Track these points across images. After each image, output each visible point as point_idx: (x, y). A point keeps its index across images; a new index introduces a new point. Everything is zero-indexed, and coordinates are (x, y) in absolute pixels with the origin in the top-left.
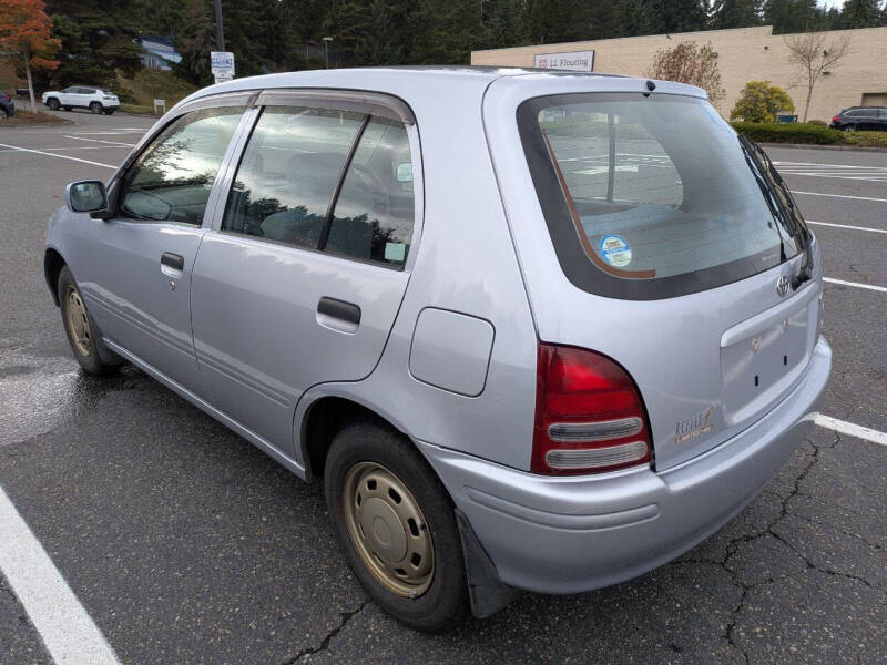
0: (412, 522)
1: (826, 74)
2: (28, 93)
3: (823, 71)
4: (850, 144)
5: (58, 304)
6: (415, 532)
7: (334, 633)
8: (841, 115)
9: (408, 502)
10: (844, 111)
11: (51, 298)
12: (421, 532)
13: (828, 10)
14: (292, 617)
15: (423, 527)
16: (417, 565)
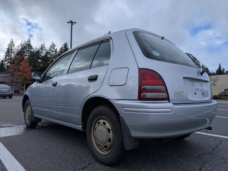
0: (109, 129)
1: (214, 85)
2: (24, 89)
3: (213, 84)
4: (223, 99)
5: (24, 112)
6: (109, 132)
7: (86, 167)
8: (220, 94)
9: (107, 124)
10: (220, 93)
11: (22, 109)
12: (111, 131)
13: (212, 73)
14: (75, 163)
15: (112, 130)
16: (110, 143)
